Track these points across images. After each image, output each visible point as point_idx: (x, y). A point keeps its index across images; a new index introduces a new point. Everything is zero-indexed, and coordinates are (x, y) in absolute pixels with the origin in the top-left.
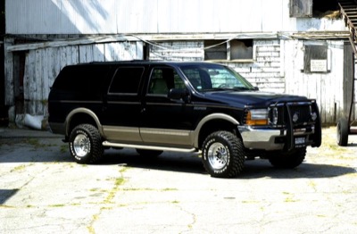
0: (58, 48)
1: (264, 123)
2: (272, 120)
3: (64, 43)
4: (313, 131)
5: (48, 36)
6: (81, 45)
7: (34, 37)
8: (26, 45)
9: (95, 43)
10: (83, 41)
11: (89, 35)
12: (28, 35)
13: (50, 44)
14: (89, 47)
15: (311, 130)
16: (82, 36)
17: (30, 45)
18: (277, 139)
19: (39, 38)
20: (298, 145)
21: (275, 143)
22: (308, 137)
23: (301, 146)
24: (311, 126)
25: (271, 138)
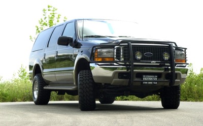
1: (112, 60)
4: (170, 71)
15: (168, 69)
18: (121, 75)
20: (148, 81)
21: (119, 78)
22: (163, 76)
23: (151, 83)
24: (168, 66)
25: (114, 74)
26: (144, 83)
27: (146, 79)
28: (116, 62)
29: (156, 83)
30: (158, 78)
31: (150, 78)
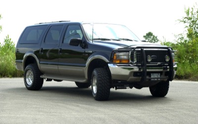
1: (126, 62)
2: (133, 60)
4: (168, 70)
15: (167, 68)
18: (135, 74)
20: (154, 79)
21: (134, 76)
22: (164, 73)
23: (156, 79)
24: (167, 66)
25: (131, 73)
26: (151, 80)
27: (153, 77)
28: (131, 64)
29: (160, 79)
30: (160, 75)
31: (156, 76)
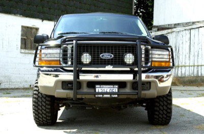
0: (179, 32)
3: (183, 28)
5: (175, 25)
6: (192, 29)
7: (167, 26)
8: (161, 32)
9: (201, 27)
10: (194, 26)
11: (198, 22)
12: (164, 25)
13: (174, 30)
14: (197, 29)
16: (194, 23)
17: (163, 31)
19: (170, 27)
20: (103, 93)
21: (63, 89)
23: (108, 96)
25: (57, 82)
26: (96, 96)
27: (100, 91)
29: (116, 96)
30: (119, 88)
31: (107, 89)
